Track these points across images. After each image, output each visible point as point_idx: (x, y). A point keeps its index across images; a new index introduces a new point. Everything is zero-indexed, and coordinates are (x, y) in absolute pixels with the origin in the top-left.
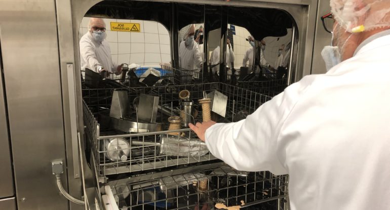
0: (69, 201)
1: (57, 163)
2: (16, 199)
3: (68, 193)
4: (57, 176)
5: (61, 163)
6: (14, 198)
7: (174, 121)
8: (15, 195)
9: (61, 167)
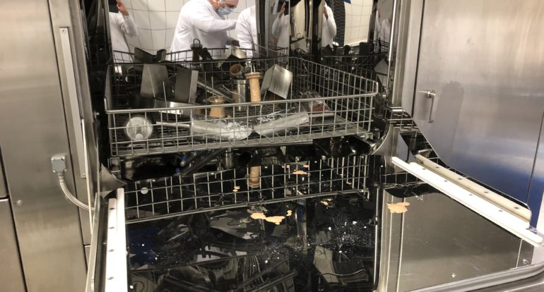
0: (78, 207)
1: (59, 158)
2: (9, 200)
3: (77, 198)
4: (59, 174)
5: (63, 158)
6: (6, 200)
7: (216, 101)
8: (8, 197)
9: (63, 164)
